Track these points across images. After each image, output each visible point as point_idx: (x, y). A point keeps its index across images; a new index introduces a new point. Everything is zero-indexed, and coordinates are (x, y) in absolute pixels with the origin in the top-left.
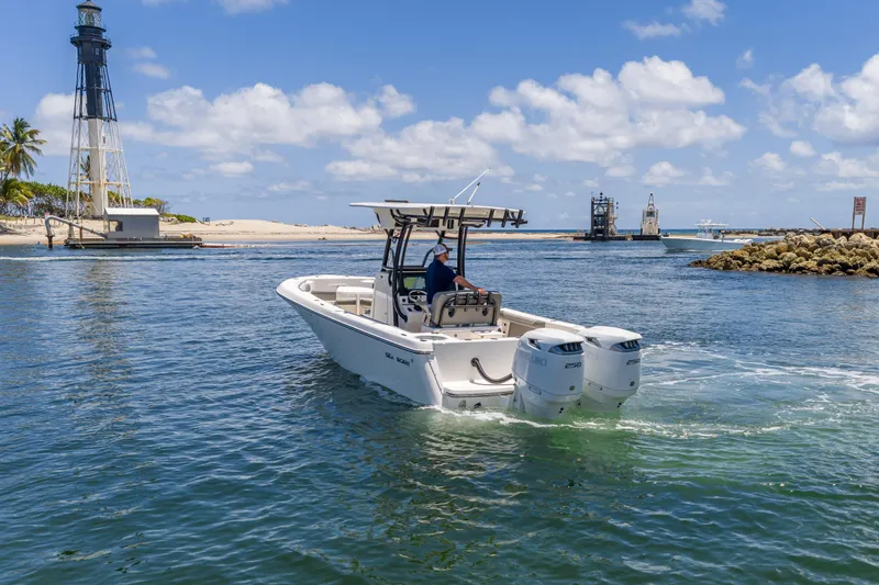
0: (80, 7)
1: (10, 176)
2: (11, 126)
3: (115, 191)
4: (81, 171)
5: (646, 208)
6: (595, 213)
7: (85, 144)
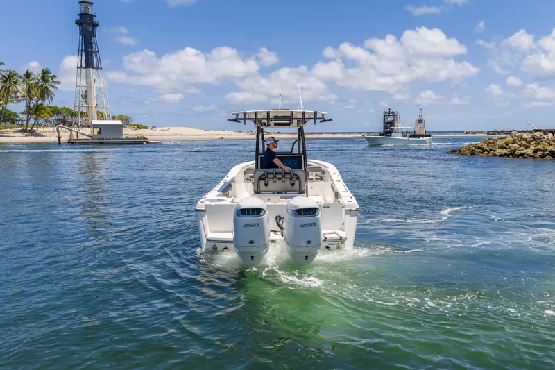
0: (81, 3)
1: (40, 102)
2: (40, 72)
3: (101, 111)
4: (82, 99)
5: (418, 118)
6: (386, 121)
7: (84, 83)
